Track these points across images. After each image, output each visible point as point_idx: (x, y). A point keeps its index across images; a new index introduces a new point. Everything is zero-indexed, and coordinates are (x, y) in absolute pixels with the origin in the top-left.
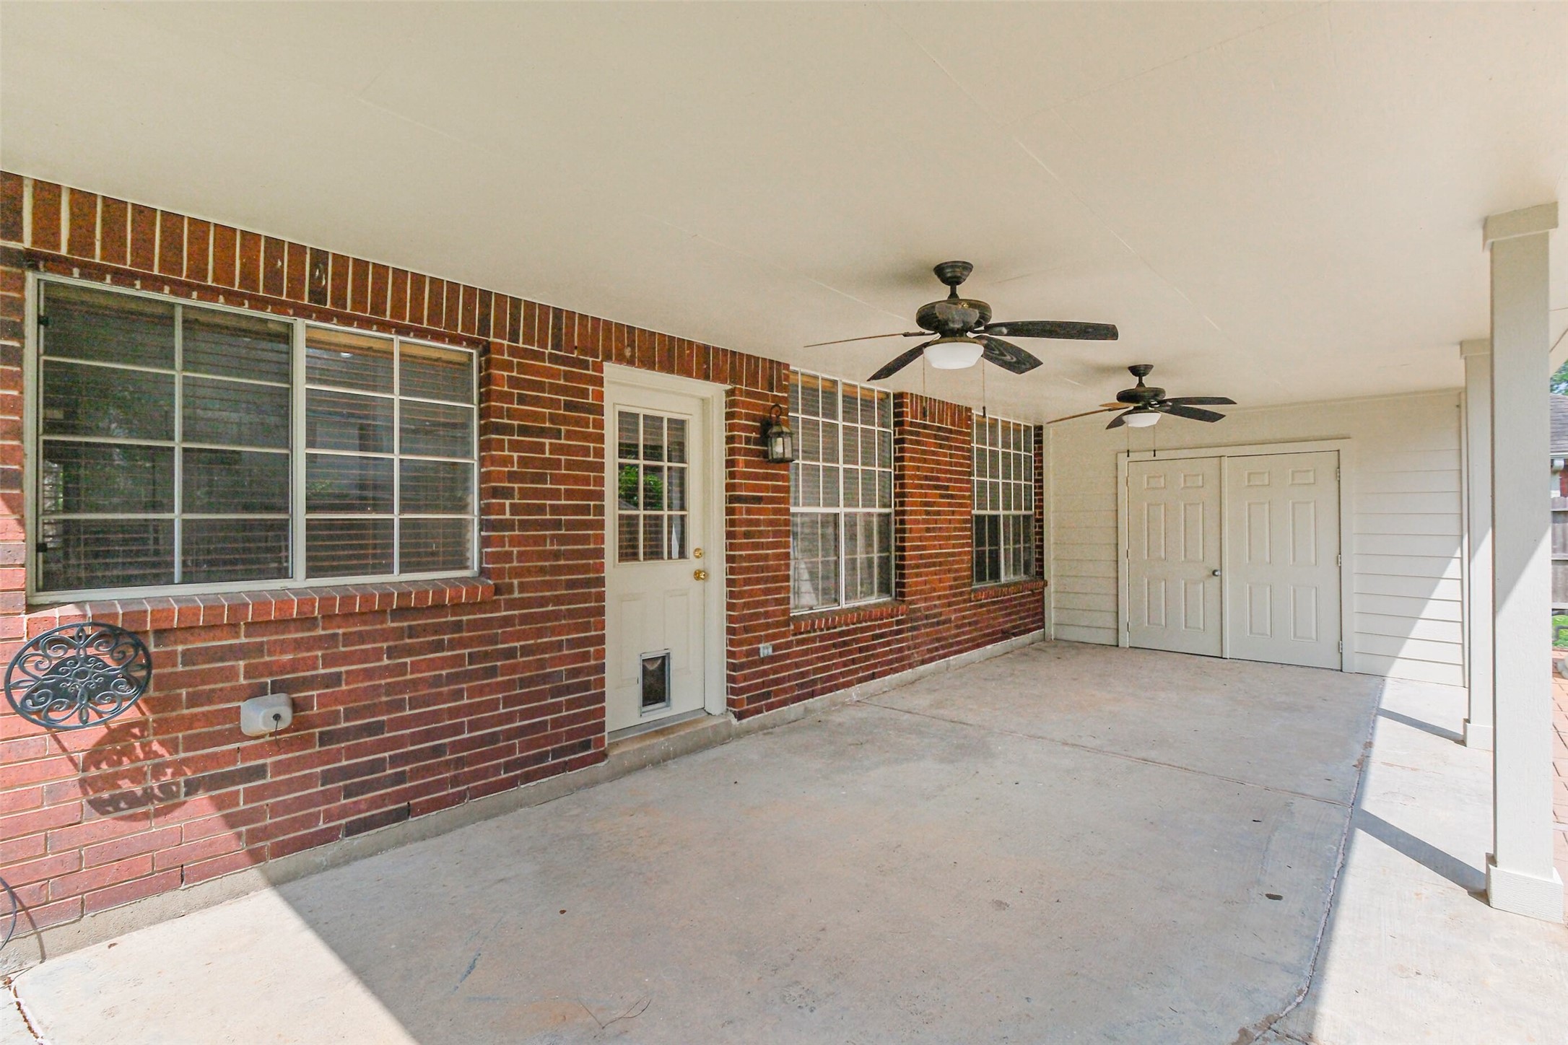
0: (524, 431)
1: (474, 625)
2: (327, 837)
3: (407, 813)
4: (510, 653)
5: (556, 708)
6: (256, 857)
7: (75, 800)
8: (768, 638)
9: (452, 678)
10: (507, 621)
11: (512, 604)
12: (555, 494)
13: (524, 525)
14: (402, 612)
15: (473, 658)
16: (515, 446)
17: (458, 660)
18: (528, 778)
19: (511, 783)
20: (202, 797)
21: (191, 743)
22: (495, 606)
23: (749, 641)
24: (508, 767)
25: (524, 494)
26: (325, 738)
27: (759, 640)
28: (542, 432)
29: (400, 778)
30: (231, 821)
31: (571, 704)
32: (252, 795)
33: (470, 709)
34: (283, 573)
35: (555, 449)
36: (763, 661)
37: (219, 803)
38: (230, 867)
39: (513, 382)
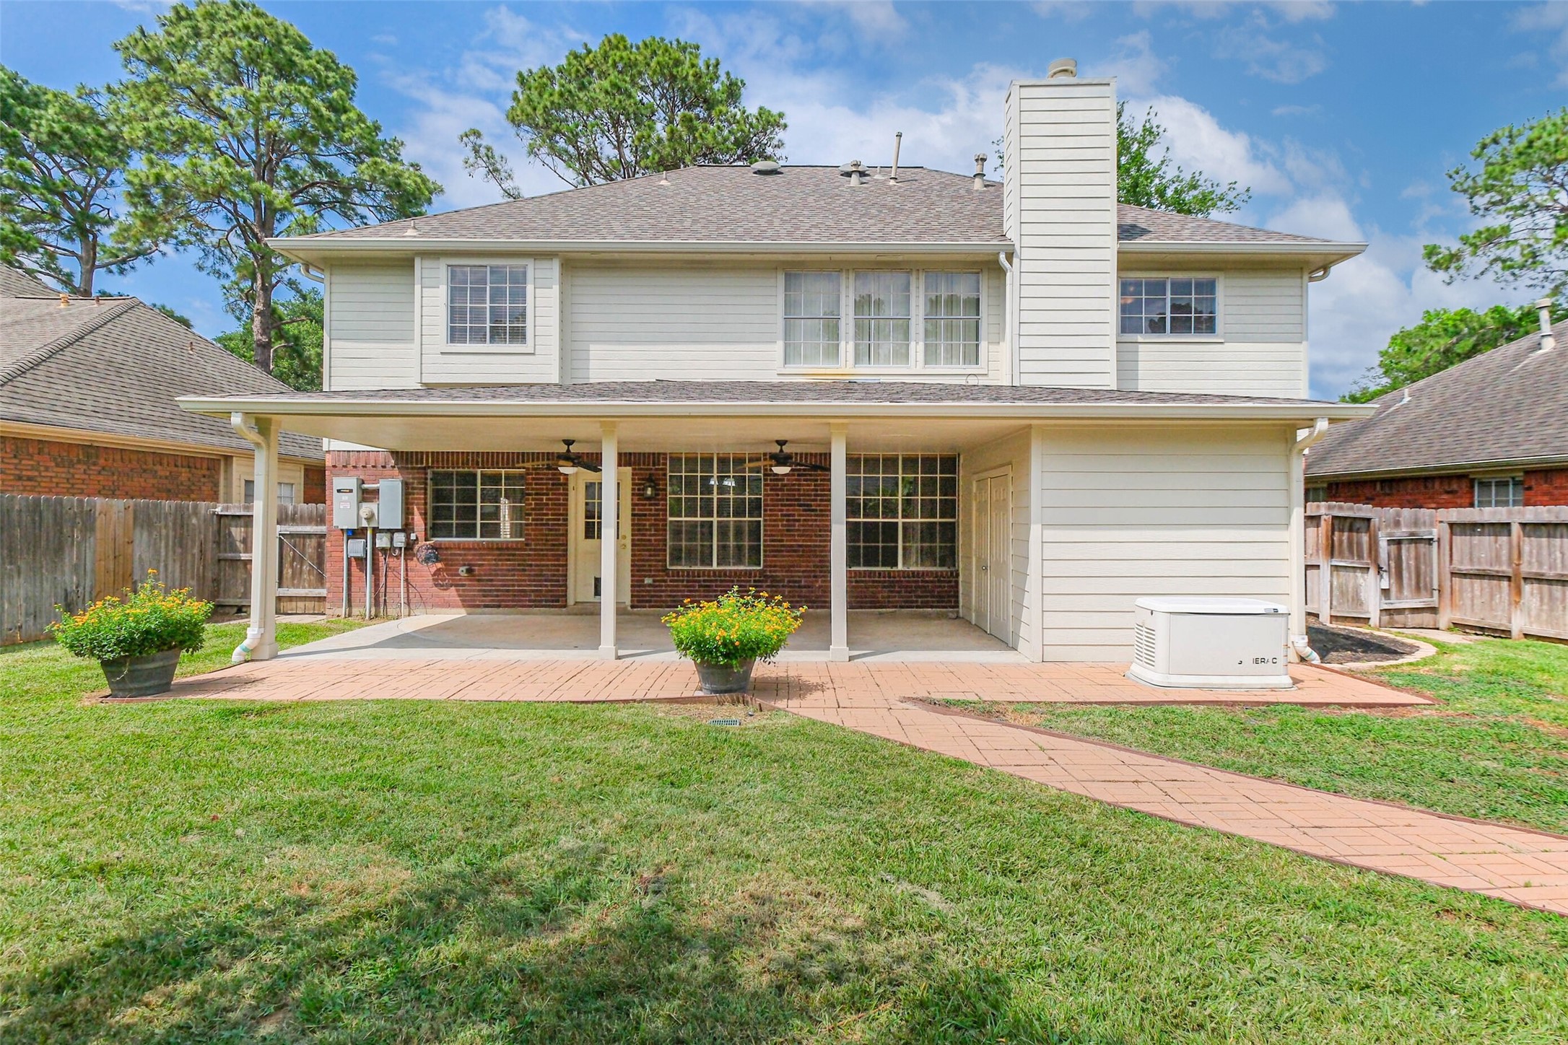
0: (536, 494)
1: (520, 555)
2: (478, 606)
3: (499, 606)
4: (531, 565)
5: (546, 586)
6: (464, 606)
7: (431, 583)
8: (649, 576)
9: (513, 570)
10: (529, 555)
11: (531, 550)
12: (547, 515)
13: (536, 525)
14: (498, 549)
15: (519, 565)
16: (533, 499)
17: (514, 565)
18: (536, 606)
19: (531, 606)
20: (453, 588)
21: (452, 575)
22: (525, 550)
23: (640, 576)
24: (530, 601)
25: (536, 515)
26: (479, 580)
27: (645, 576)
28: (543, 494)
29: (497, 596)
30: (460, 596)
31: (552, 586)
32: (464, 591)
33: (517, 580)
34: (475, 537)
35: (547, 499)
36: (645, 586)
37: (457, 591)
38: (458, 607)
39: (533, 479)
